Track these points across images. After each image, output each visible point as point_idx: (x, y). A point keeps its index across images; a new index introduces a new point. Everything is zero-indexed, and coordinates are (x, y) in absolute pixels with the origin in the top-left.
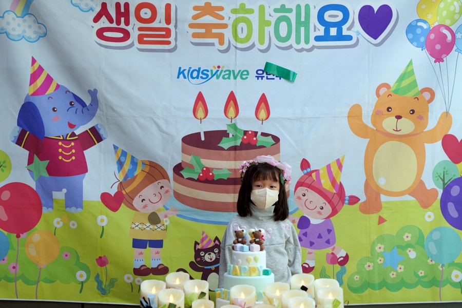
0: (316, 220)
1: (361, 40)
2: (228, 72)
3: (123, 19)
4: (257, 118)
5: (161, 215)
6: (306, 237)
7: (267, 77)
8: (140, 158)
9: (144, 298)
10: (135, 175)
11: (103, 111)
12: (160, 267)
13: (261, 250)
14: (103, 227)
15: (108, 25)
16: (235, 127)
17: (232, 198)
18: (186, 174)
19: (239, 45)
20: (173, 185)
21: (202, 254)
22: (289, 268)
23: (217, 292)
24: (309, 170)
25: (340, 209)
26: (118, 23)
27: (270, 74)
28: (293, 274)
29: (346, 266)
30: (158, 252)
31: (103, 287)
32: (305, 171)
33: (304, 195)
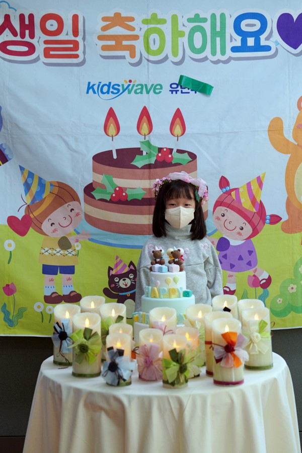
0: (236, 241)
1: (281, 50)
2: (140, 87)
3: (27, 32)
4: (172, 134)
5: (71, 240)
6: (226, 259)
7: (182, 91)
8: (48, 179)
9: (57, 323)
10: (43, 197)
11: (8, 130)
12: (72, 295)
13: (180, 271)
14: (11, 252)
15: (11, 38)
16: (148, 144)
17: (147, 219)
18: (97, 195)
19: (152, 58)
20: (84, 207)
21: (116, 280)
22: (208, 289)
23: (135, 316)
24: (228, 188)
25: (261, 230)
26: (23, 36)
27: (185, 88)
28: (213, 296)
29: (268, 288)
30: (69, 278)
31: (11, 317)
32: (224, 190)
33: (223, 215)
